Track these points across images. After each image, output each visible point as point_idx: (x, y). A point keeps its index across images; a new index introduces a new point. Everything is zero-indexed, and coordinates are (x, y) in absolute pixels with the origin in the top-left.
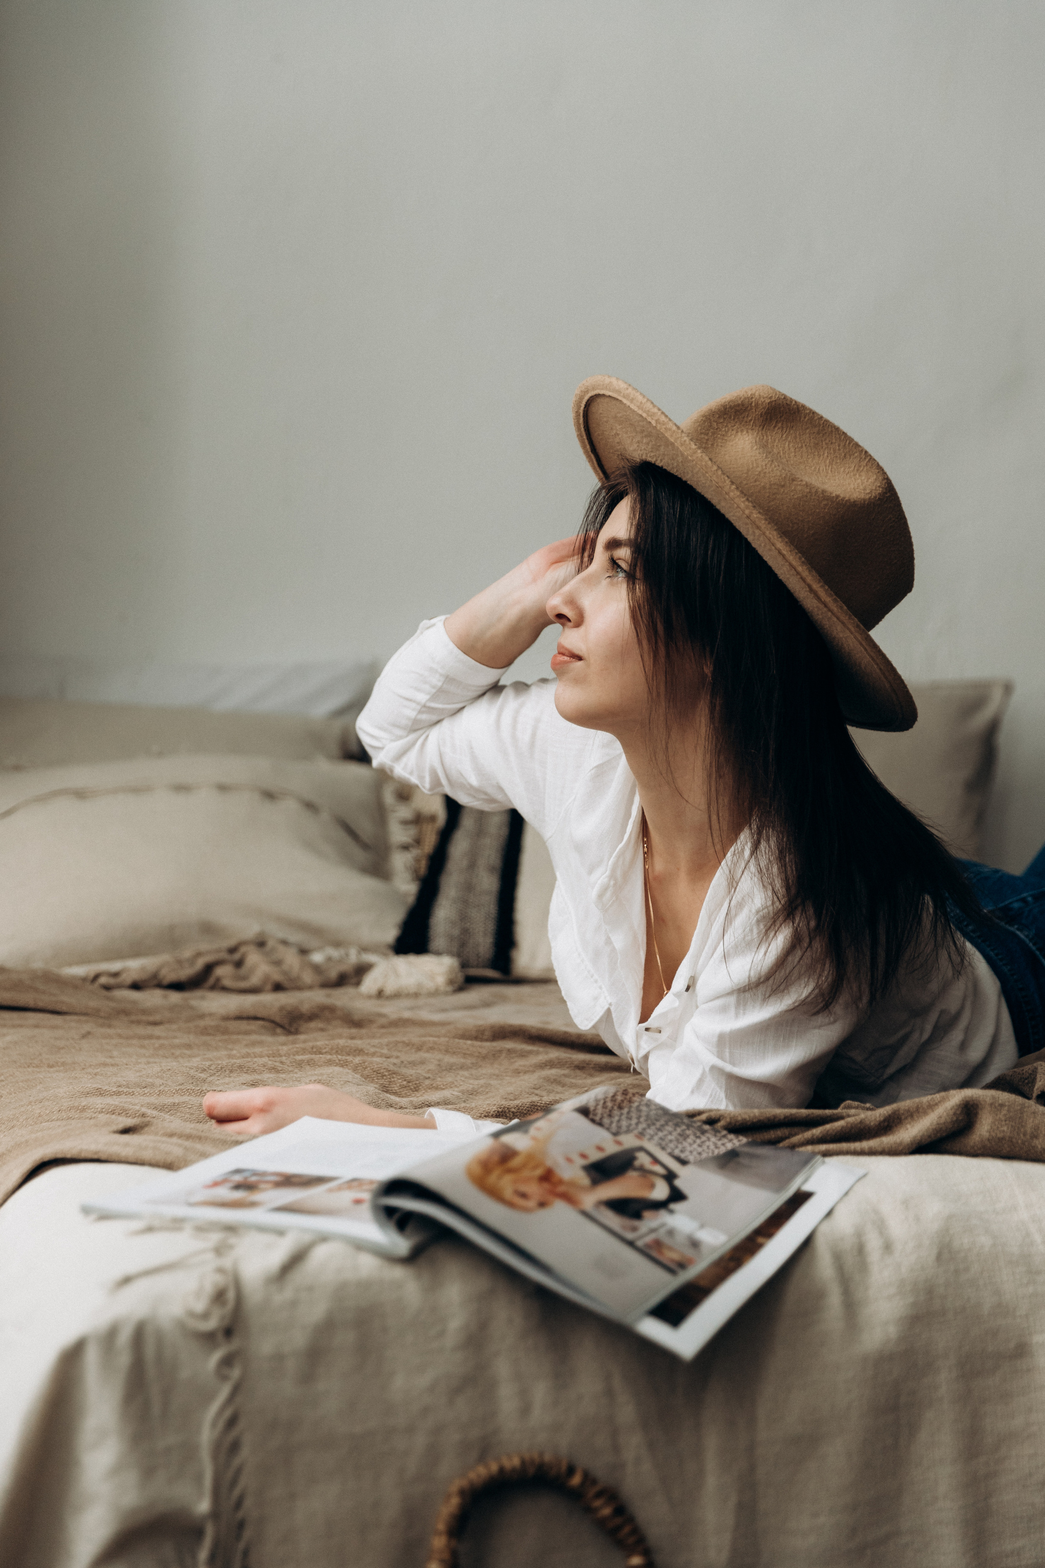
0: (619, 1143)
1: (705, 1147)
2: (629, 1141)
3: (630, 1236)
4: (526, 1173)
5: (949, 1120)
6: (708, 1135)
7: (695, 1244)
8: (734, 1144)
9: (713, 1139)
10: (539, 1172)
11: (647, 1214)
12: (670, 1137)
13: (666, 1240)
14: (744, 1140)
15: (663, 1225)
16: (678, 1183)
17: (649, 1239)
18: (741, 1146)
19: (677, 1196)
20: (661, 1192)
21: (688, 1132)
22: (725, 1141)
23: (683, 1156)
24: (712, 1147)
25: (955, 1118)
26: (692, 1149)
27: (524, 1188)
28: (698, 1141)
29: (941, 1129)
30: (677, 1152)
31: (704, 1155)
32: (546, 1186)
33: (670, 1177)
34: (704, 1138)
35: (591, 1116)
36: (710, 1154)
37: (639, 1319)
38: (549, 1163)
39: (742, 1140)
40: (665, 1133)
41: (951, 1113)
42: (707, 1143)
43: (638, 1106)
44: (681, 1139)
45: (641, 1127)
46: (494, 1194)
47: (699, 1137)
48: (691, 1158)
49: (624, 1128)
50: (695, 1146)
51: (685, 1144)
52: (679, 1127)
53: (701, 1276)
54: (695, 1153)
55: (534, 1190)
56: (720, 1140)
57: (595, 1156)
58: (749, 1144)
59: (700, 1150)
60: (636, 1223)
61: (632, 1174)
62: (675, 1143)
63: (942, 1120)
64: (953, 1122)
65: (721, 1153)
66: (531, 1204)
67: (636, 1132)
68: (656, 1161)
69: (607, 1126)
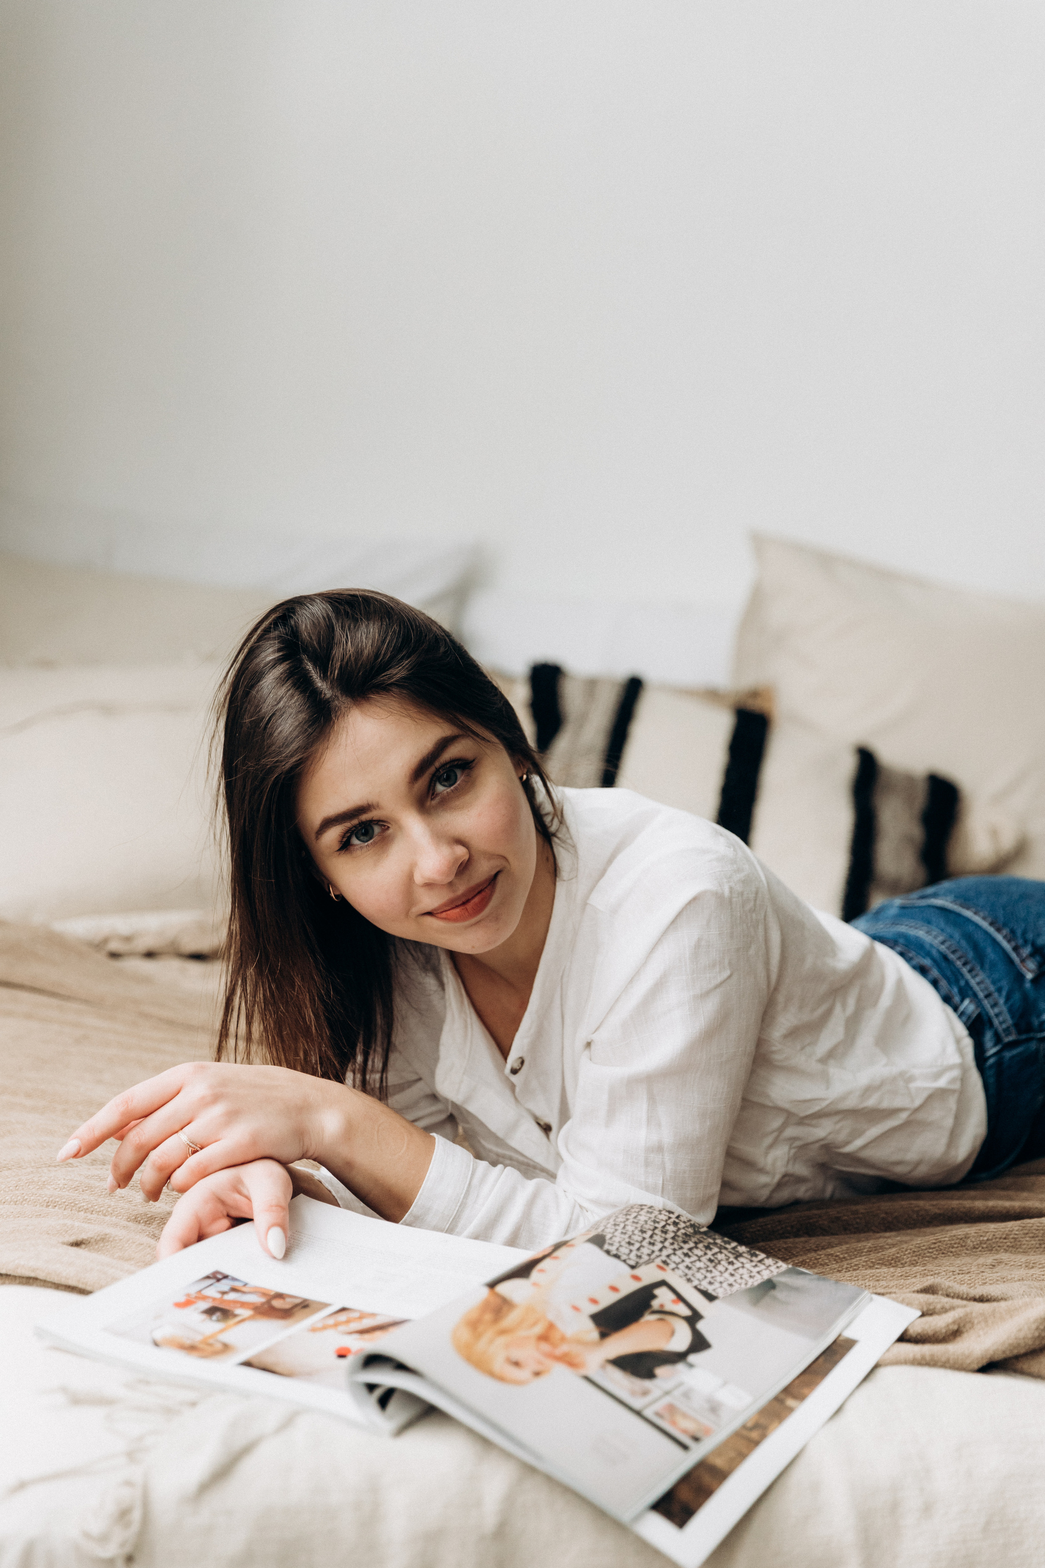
0: (636, 1278)
1: (737, 1276)
2: (649, 1274)
3: (637, 1403)
4: (522, 1333)
5: (1030, 1336)
6: (741, 1259)
7: (714, 1408)
8: (772, 1272)
9: (748, 1265)
10: (538, 1329)
11: (660, 1371)
12: (698, 1264)
13: (681, 1405)
14: (784, 1266)
15: (680, 1384)
16: (701, 1326)
17: (658, 1406)
18: (780, 1274)
19: (699, 1344)
20: (681, 1340)
21: (720, 1256)
22: (761, 1267)
23: (710, 1289)
24: (746, 1276)
25: (1037, 1334)
26: (722, 1279)
27: (516, 1354)
28: (731, 1268)
29: (1019, 1345)
30: (704, 1286)
31: (736, 1287)
32: (545, 1347)
33: (694, 1318)
34: (738, 1264)
35: (606, 1247)
36: (743, 1286)
37: (638, 1518)
38: (551, 1317)
39: (781, 1266)
40: (694, 1258)
41: (1034, 1326)
42: (741, 1271)
43: (664, 1227)
44: (711, 1265)
45: (665, 1252)
46: (481, 1365)
47: (731, 1263)
48: (720, 1293)
49: (645, 1258)
50: (726, 1275)
51: (716, 1273)
52: (711, 1249)
53: (719, 1450)
54: (725, 1285)
55: (529, 1354)
56: (756, 1266)
57: (608, 1299)
58: (788, 1272)
59: (731, 1280)
60: (647, 1384)
61: (648, 1318)
62: (703, 1271)
63: (1021, 1335)
64: (1035, 1339)
65: (756, 1284)
66: (523, 1374)
67: (658, 1261)
68: (680, 1298)
69: (624, 1257)
